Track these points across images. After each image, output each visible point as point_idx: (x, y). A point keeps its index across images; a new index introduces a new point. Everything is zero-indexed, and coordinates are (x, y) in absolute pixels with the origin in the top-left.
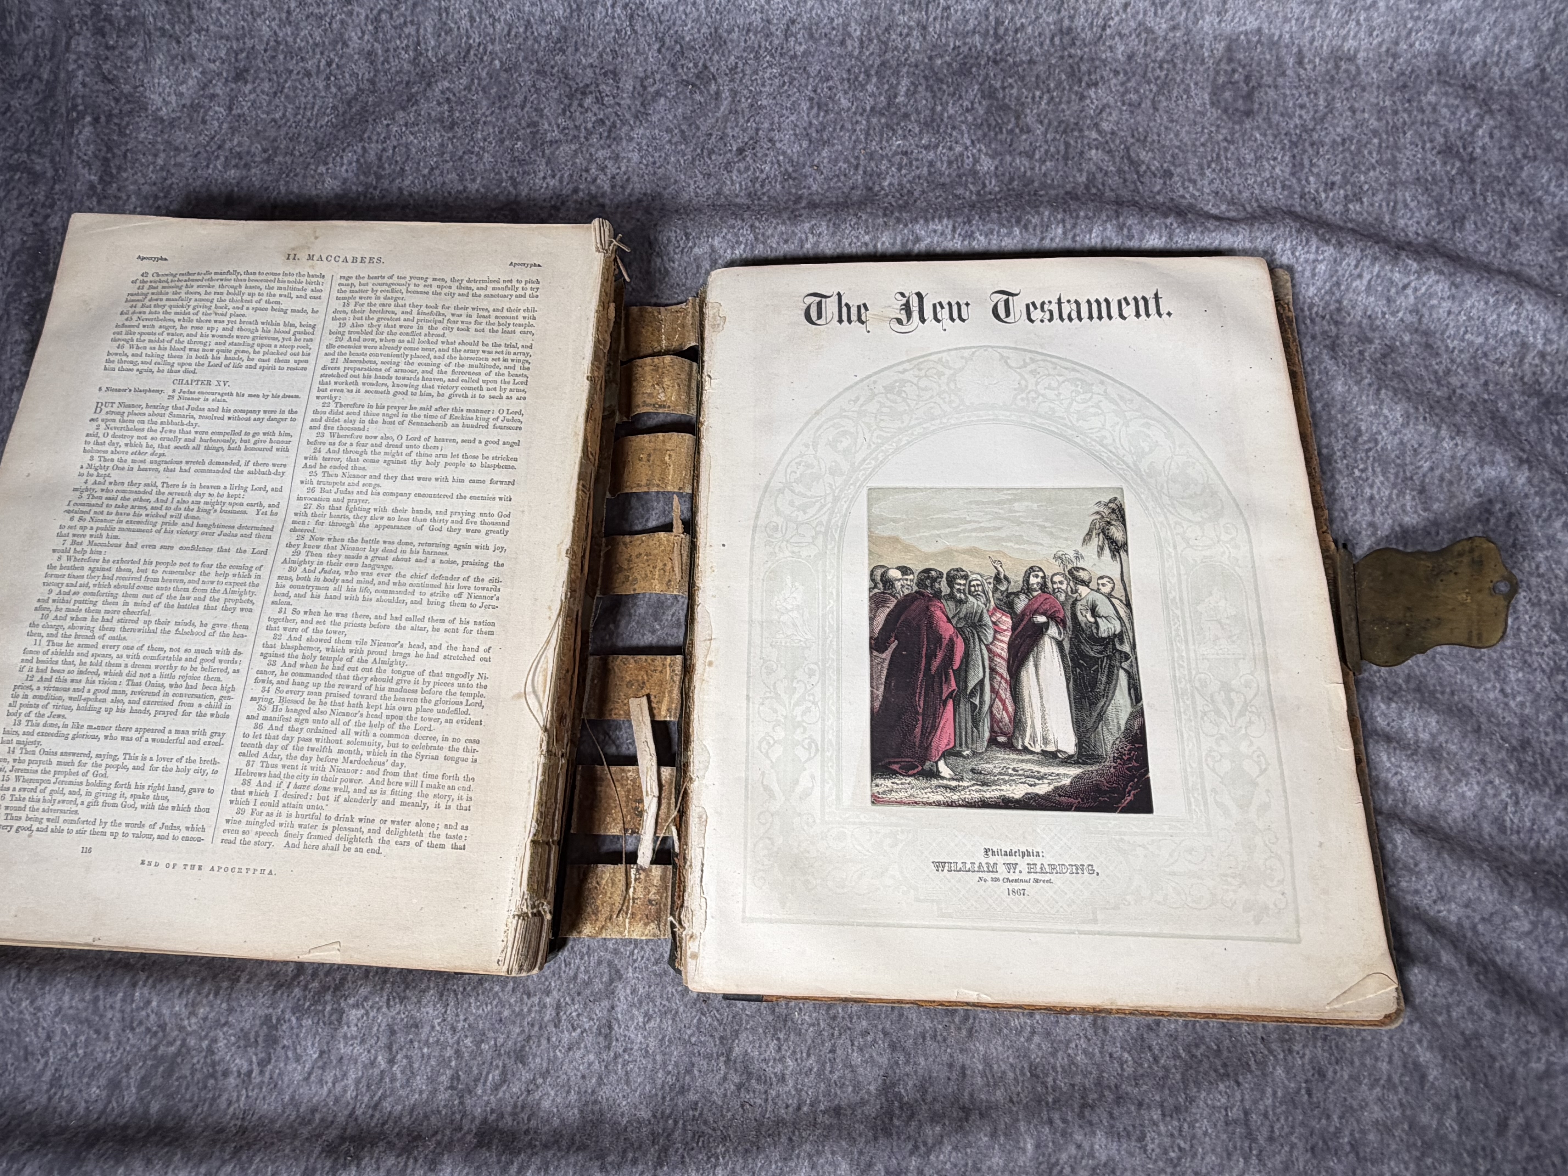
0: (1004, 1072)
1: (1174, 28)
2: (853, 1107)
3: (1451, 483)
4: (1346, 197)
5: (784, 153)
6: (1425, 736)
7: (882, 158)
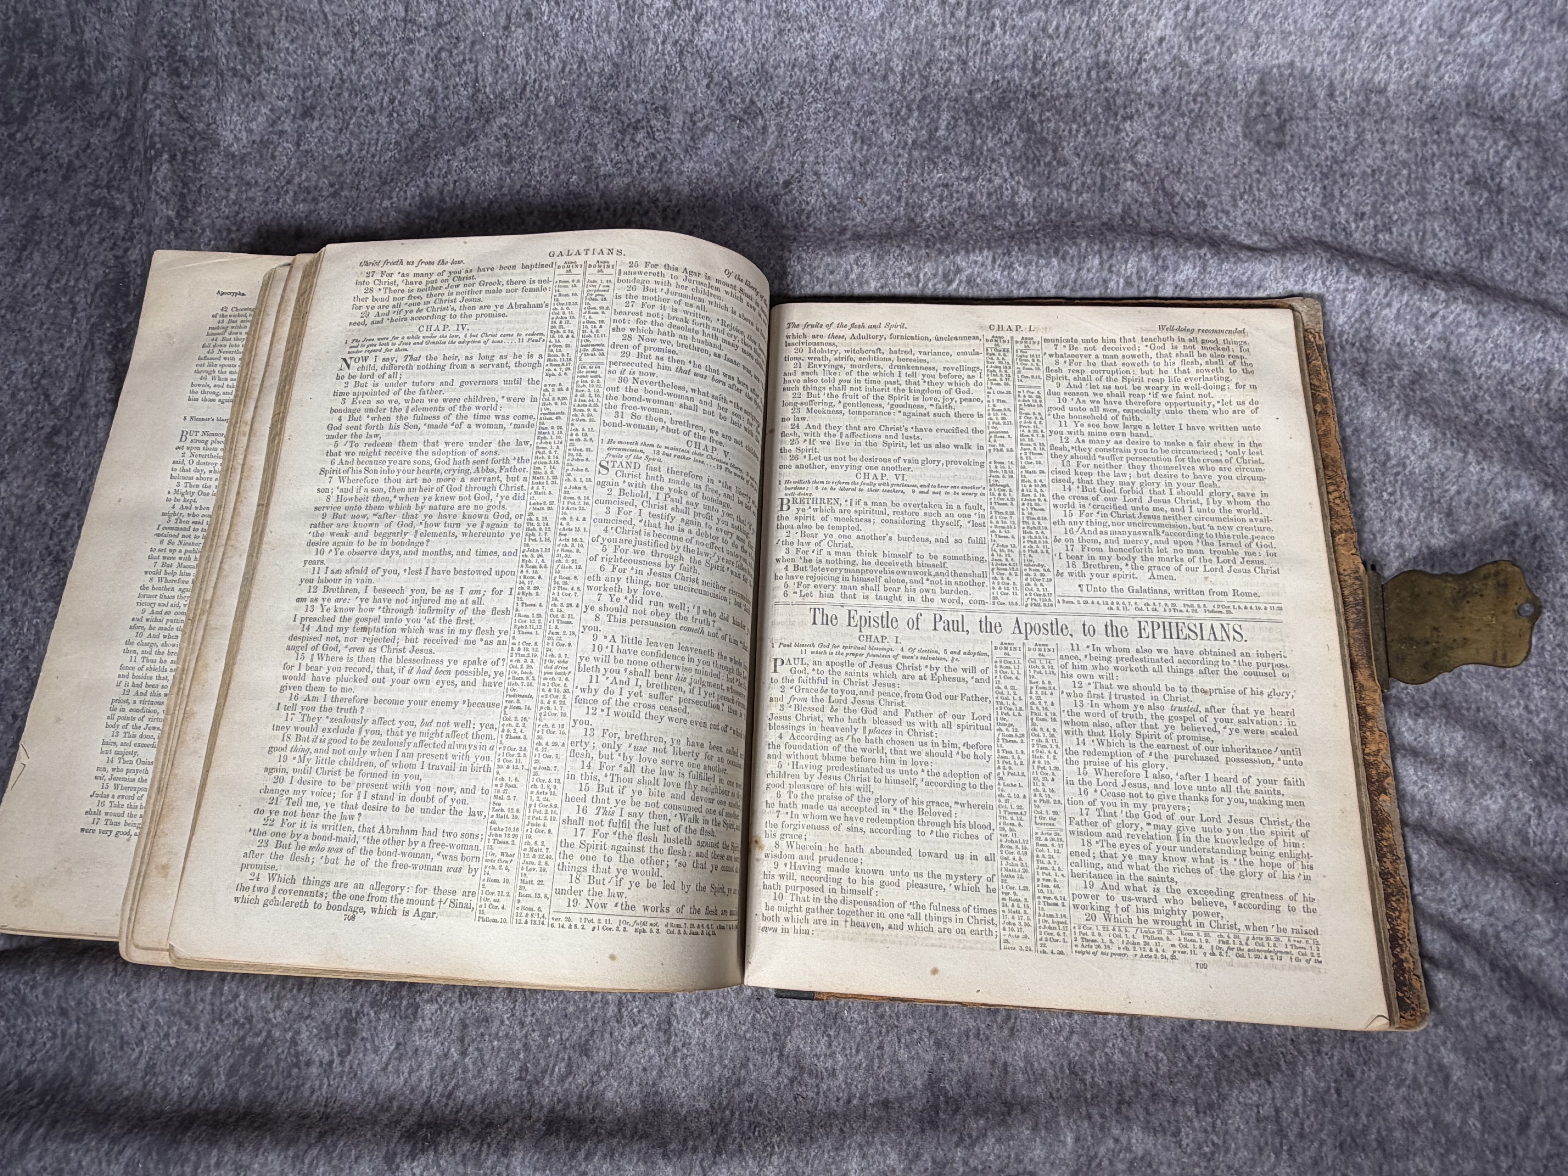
0: (1044, 1070)
1: (1208, 62)
2: (900, 1101)
3: (1477, 506)
4: (1375, 227)
5: (829, 185)
6: (1451, 751)
7: (924, 189)
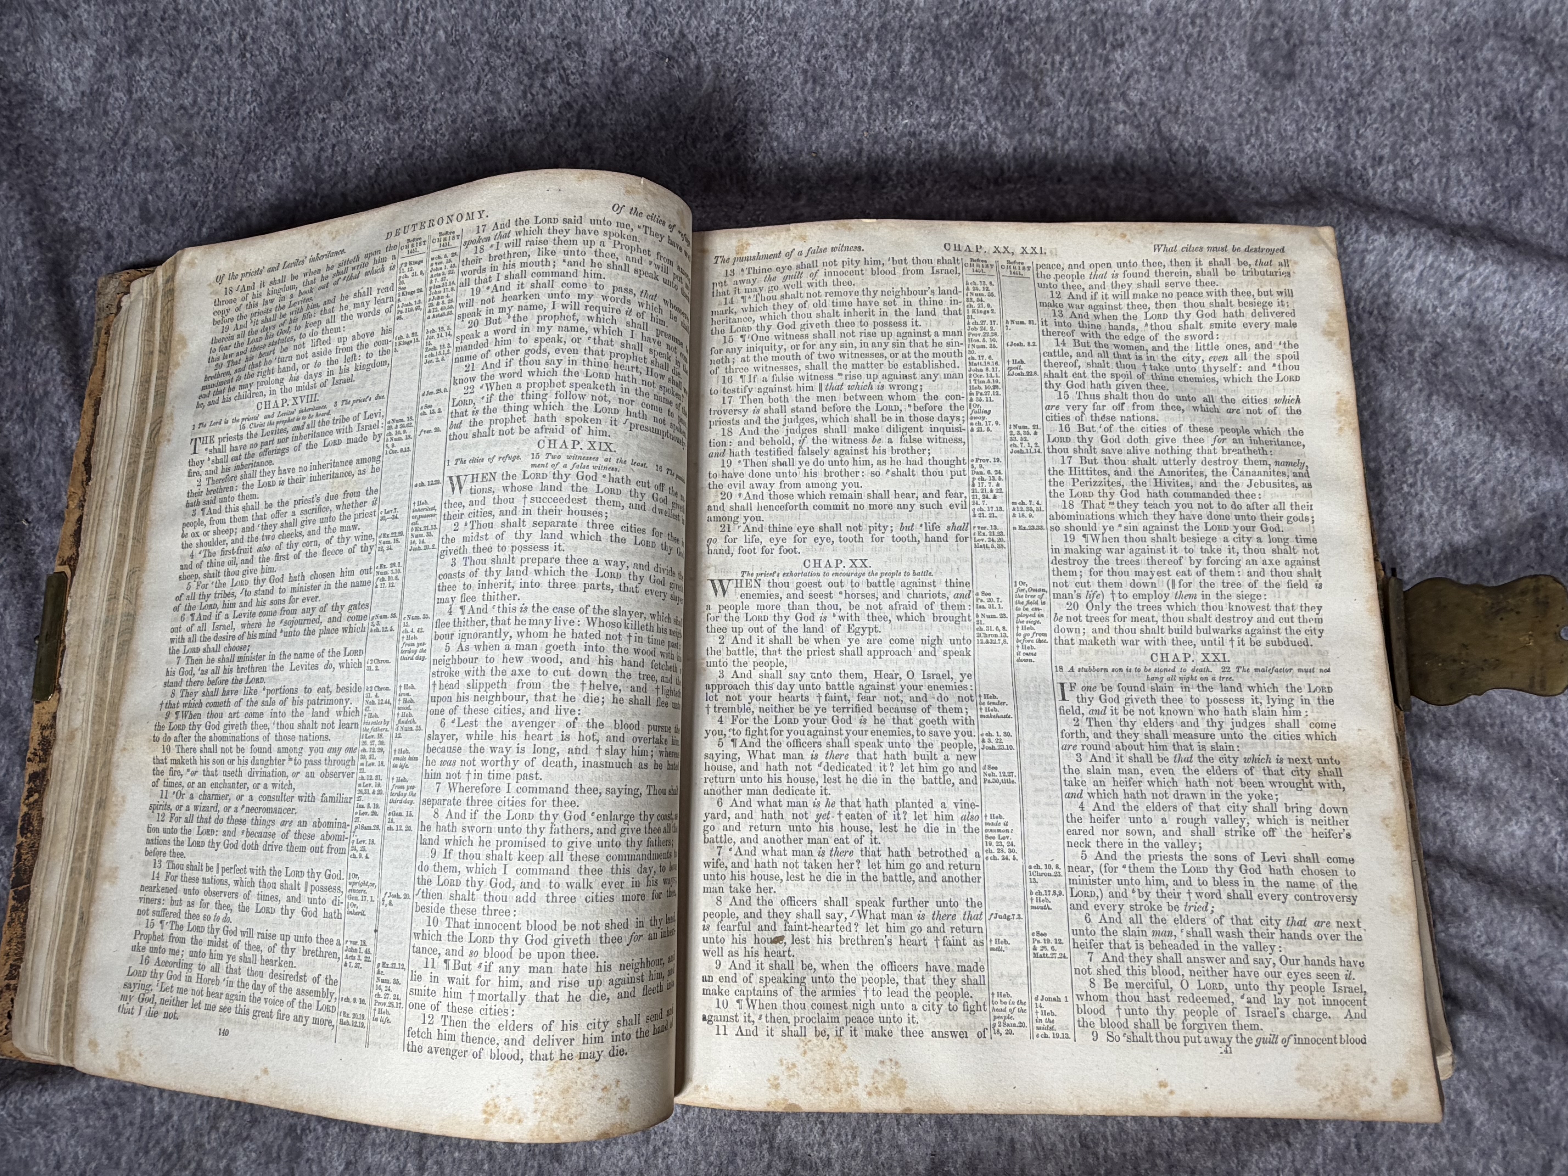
3: (1504, 496)
4: (1395, 173)
5: (778, 138)
6: (1474, 773)
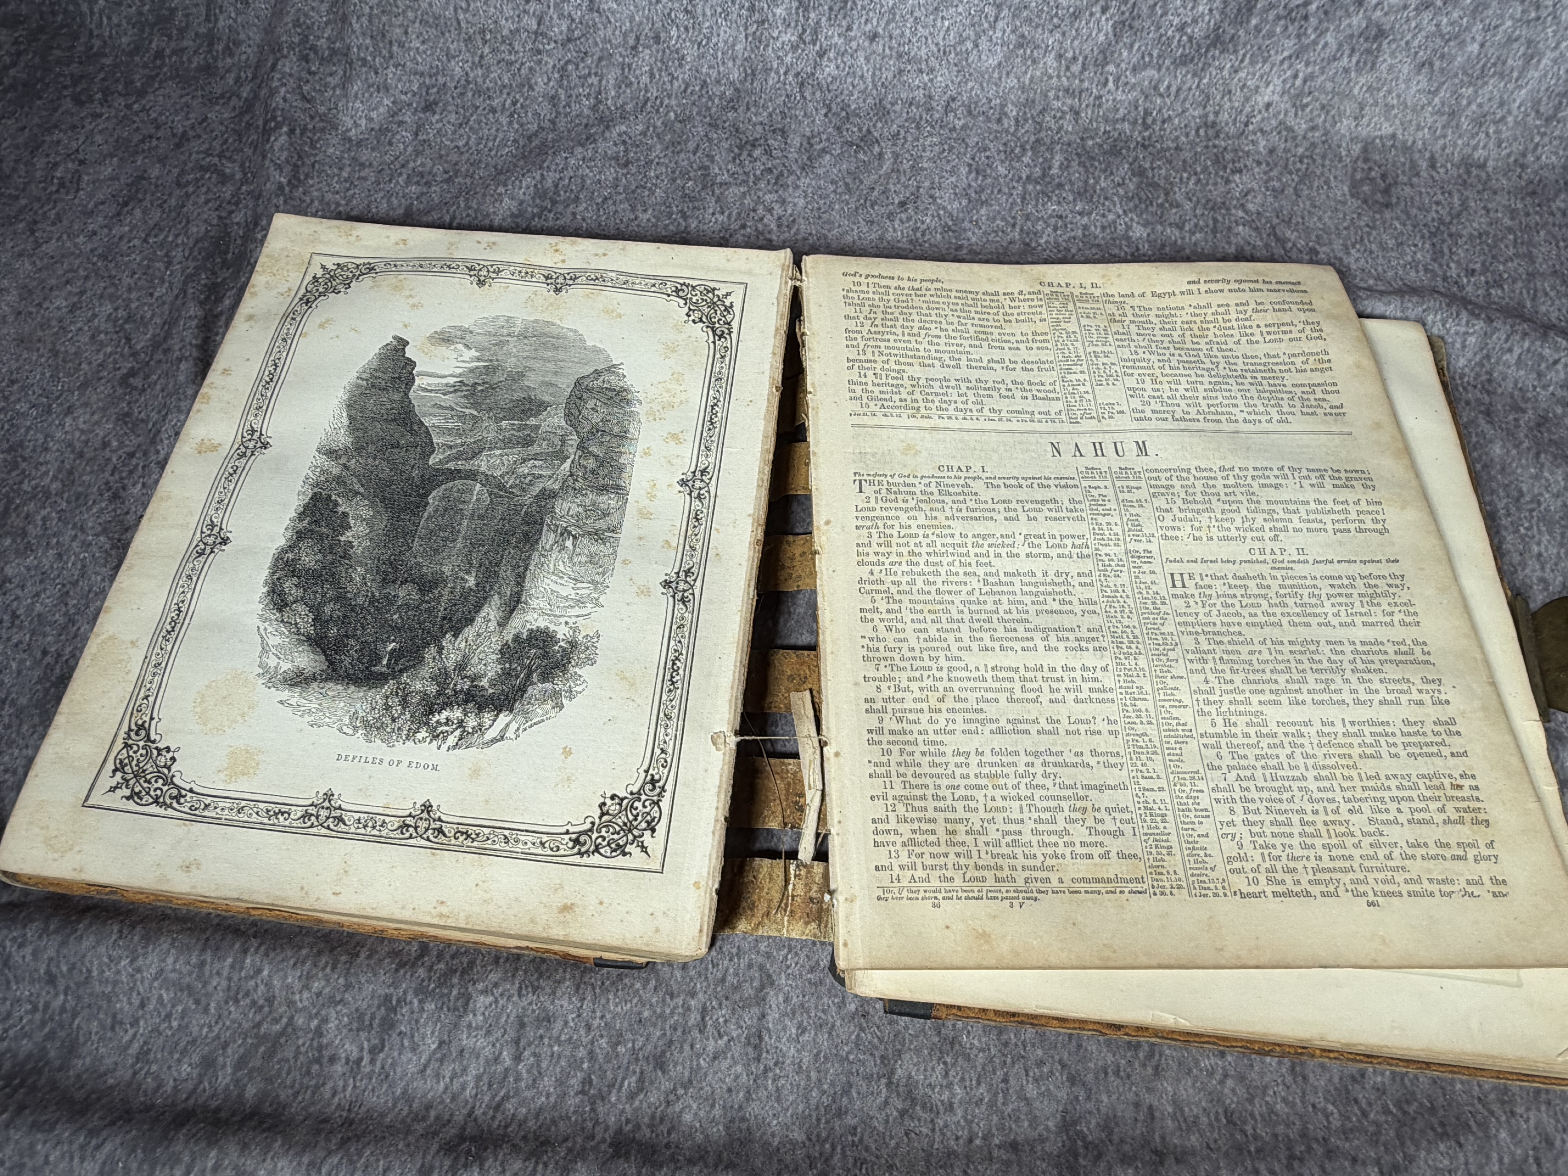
0: (1197, 1117)
1: (1313, 128)
2: (1031, 1144)
4: (1487, 283)
5: (944, 208)
7: (1039, 219)
